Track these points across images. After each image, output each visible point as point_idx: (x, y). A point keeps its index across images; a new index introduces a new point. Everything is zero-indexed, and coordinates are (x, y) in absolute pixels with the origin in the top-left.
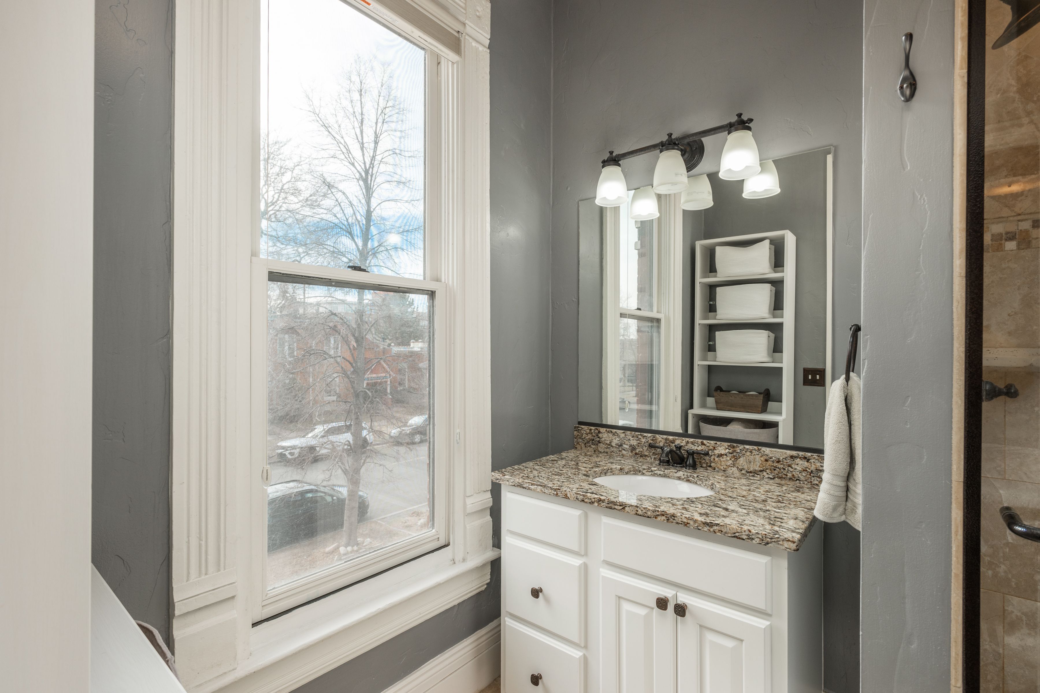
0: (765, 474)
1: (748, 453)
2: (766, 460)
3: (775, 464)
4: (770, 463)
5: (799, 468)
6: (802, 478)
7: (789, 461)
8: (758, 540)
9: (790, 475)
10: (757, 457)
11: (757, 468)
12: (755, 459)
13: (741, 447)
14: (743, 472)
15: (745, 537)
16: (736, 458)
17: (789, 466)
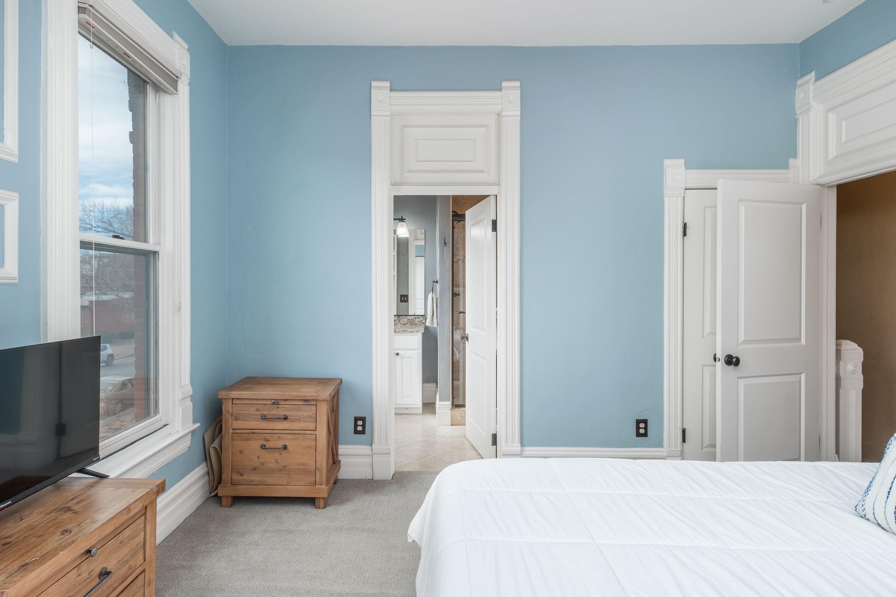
0: (408, 324)
1: (403, 318)
2: (408, 320)
3: (411, 321)
4: (409, 320)
5: (417, 321)
6: (418, 324)
7: (414, 319)
8: (416, 332)
9: (414, 323)
10: (406, 319)
11: (406, 323)
12: (405, 320)
13: (401, 317)
14: (402, 324)
15: (413, 332)
16: (400, 321)
17: (414, 321)
